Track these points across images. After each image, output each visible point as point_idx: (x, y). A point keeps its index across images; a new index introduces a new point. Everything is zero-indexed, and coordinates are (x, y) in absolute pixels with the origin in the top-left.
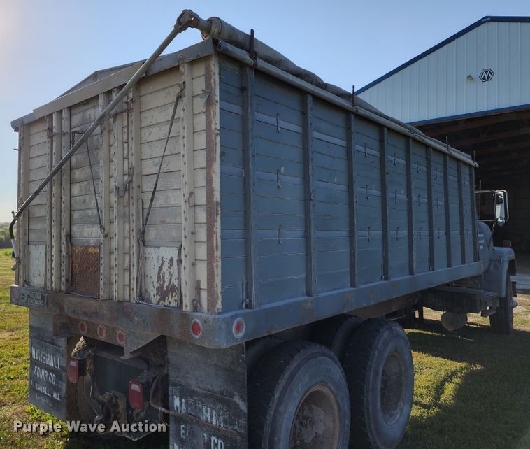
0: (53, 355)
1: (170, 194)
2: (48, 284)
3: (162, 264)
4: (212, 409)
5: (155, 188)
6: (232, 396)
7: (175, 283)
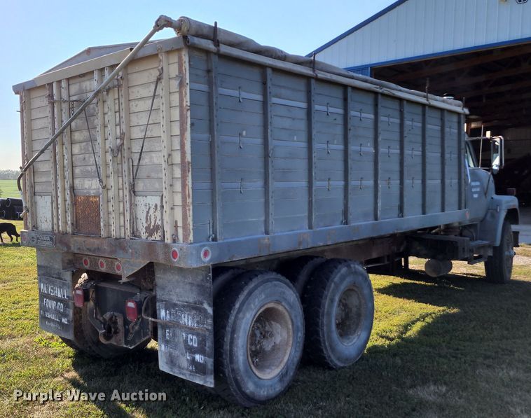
0: (60, 288)
1: (153, 155)
2: (55, 227)
3: (149, 209)
4: (188, 315)
5: (142, 150)
6: (202, 303)
7: (159, 223)
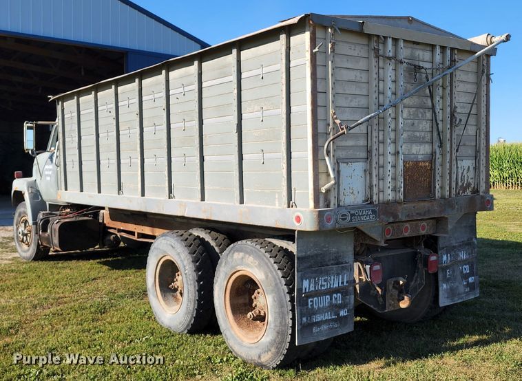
0: (338, 274)
3: (464, 170)
4: (464, 251)
6: (472, 239)
7: (470, 181)
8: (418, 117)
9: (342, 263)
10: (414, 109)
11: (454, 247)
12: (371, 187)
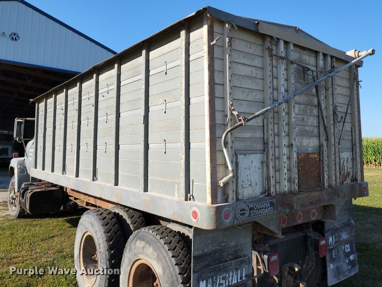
0: (237, 270)
1: (346, 124)
2: (273, 190)
3: (344, 161)
4: (345, 231)
7: (350, 170)
8: (307, 113)
9: (241, 257)
10: (304, 106)
11: (337, 229)
12: (268, 179)
